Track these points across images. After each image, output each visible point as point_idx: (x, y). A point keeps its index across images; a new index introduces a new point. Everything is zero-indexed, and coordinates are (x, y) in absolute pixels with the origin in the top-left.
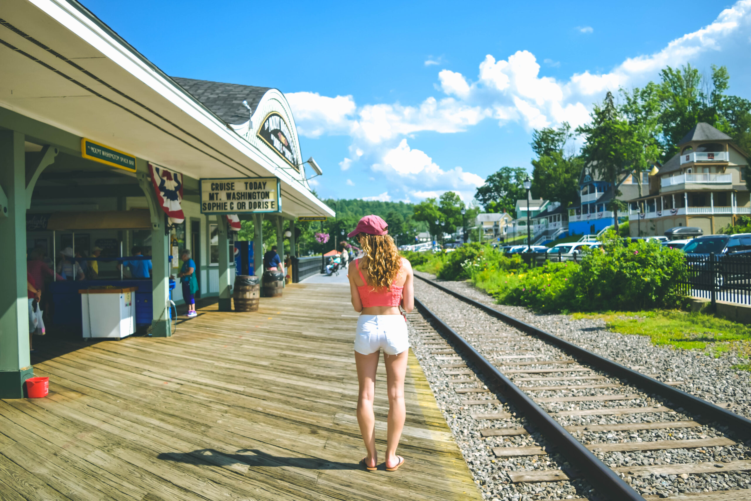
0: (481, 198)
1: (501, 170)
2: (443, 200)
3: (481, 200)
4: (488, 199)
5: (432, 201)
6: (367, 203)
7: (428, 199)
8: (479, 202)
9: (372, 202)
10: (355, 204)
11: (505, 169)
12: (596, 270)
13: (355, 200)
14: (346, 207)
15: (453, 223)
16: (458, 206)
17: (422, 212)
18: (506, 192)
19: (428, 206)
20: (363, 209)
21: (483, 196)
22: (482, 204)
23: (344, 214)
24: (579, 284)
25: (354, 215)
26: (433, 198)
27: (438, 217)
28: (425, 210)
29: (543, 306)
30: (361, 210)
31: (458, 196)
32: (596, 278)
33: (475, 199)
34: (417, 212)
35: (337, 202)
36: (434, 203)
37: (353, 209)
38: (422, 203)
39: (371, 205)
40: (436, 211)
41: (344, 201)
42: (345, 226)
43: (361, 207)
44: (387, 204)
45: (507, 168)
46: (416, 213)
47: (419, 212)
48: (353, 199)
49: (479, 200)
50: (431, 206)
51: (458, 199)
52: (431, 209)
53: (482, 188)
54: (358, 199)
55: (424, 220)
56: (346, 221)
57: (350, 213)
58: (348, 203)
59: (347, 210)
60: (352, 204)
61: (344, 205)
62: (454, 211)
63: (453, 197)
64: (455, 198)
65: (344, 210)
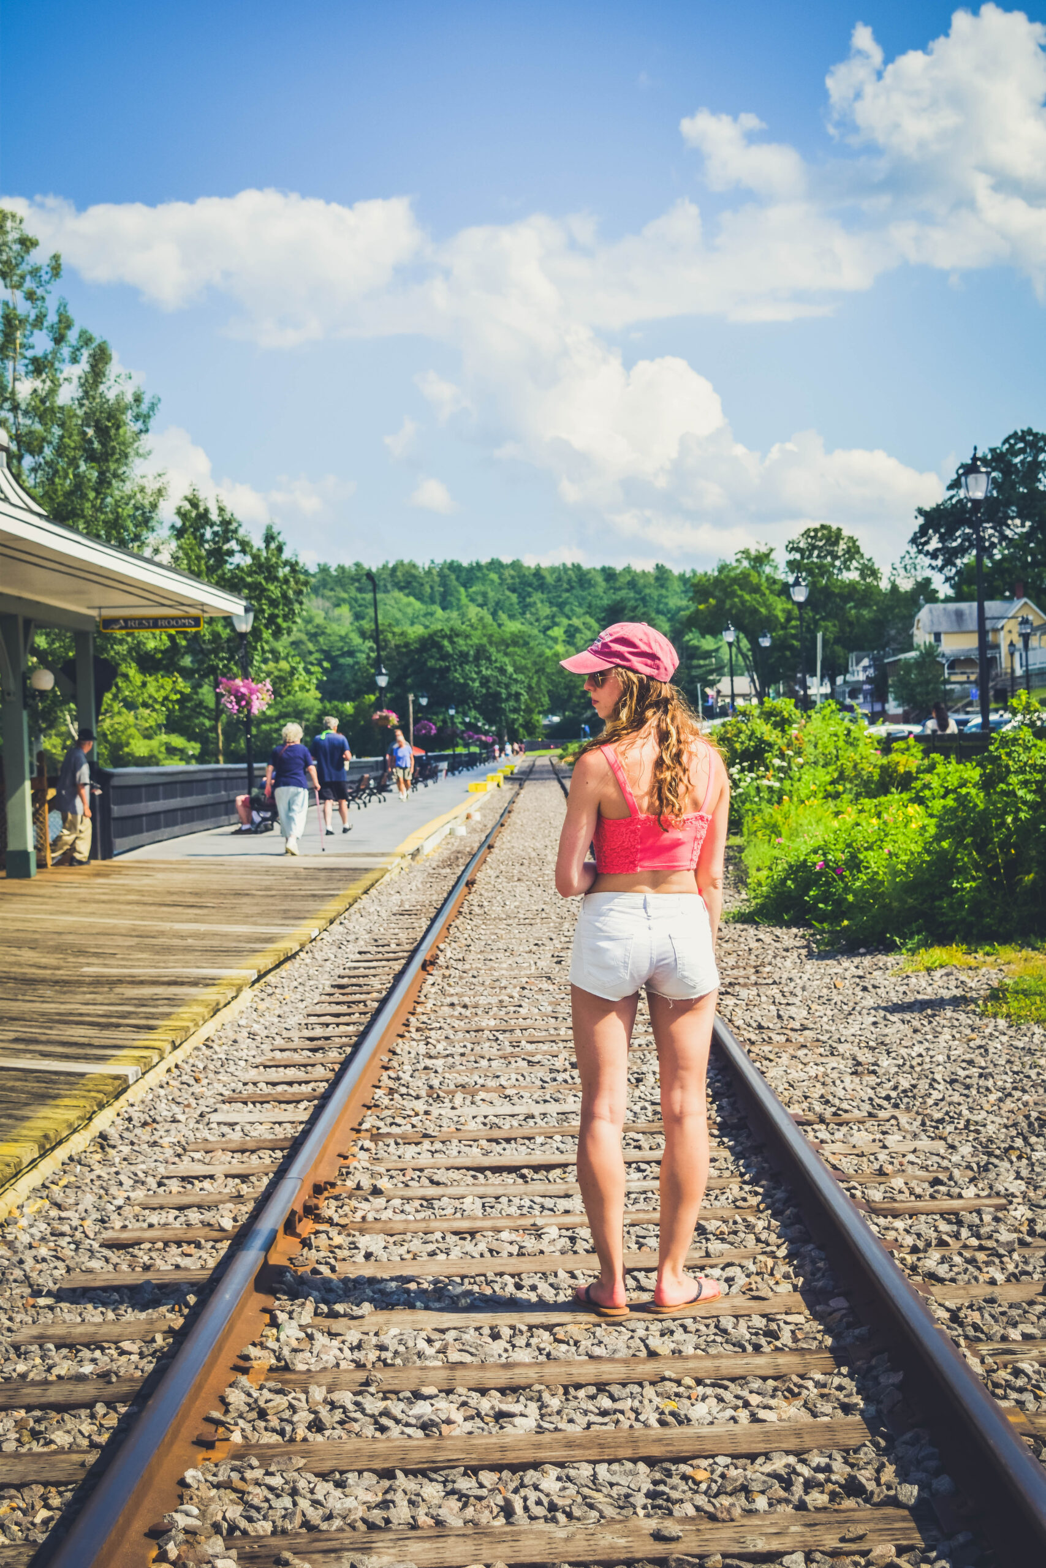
0: (934, 544)
1: (1006, 441)
2: (798, 556)
3: (934, 555)
4: (962, 551)
5: (760, 560)
6: (538, 573)
7: (746, 553)
8: (927, 561)
9: (553, 570)
10: (494, 576)
11: (1022, 439)
12: (1025, 783)
13: (495, 565)
14: (462, 590)
15: (837, 641)
16: (852, 576)
17: (721, 602)
18: (1028, 524)
19: (743, 581)
20: (522, 598)
21: (942, 539)
22: (941, 570)
23: (455, 614)
24: (969, 840)
25: (490, 619)
26: (764, 550)
27: (782, 617)
28: (733, 594)
29: (846, 923)
30: (514, 598)
31: (854, 540)
32: (1022, 815)
33: (913, 550)
34: (706, 598)
35: (429, 573)
36: (768, 570)
37: (484, 595)
38: (721, 570)
39: (550, 579)
40: (772, 598)
41: (454, 567)
42: (445, 657)
43: (514, 591)
44: (609, 574)
45: (1030, 432)
46: (702, 607)
47: (712, 602)
48: (484, 560)
49: (927, 553)
50: (754, 579)
51: (853, 551)
52: (756, 589)
53: (937, 510)
54: (506, 560)
56: (450, 639)
57: (473, 611)
58: (468, 575)
59: (464, 600)
60: (484, 579)
61: (455, 583)
62: (840, 596)
63: (836, 543)
64: (842, 546)
65: (452, 599)
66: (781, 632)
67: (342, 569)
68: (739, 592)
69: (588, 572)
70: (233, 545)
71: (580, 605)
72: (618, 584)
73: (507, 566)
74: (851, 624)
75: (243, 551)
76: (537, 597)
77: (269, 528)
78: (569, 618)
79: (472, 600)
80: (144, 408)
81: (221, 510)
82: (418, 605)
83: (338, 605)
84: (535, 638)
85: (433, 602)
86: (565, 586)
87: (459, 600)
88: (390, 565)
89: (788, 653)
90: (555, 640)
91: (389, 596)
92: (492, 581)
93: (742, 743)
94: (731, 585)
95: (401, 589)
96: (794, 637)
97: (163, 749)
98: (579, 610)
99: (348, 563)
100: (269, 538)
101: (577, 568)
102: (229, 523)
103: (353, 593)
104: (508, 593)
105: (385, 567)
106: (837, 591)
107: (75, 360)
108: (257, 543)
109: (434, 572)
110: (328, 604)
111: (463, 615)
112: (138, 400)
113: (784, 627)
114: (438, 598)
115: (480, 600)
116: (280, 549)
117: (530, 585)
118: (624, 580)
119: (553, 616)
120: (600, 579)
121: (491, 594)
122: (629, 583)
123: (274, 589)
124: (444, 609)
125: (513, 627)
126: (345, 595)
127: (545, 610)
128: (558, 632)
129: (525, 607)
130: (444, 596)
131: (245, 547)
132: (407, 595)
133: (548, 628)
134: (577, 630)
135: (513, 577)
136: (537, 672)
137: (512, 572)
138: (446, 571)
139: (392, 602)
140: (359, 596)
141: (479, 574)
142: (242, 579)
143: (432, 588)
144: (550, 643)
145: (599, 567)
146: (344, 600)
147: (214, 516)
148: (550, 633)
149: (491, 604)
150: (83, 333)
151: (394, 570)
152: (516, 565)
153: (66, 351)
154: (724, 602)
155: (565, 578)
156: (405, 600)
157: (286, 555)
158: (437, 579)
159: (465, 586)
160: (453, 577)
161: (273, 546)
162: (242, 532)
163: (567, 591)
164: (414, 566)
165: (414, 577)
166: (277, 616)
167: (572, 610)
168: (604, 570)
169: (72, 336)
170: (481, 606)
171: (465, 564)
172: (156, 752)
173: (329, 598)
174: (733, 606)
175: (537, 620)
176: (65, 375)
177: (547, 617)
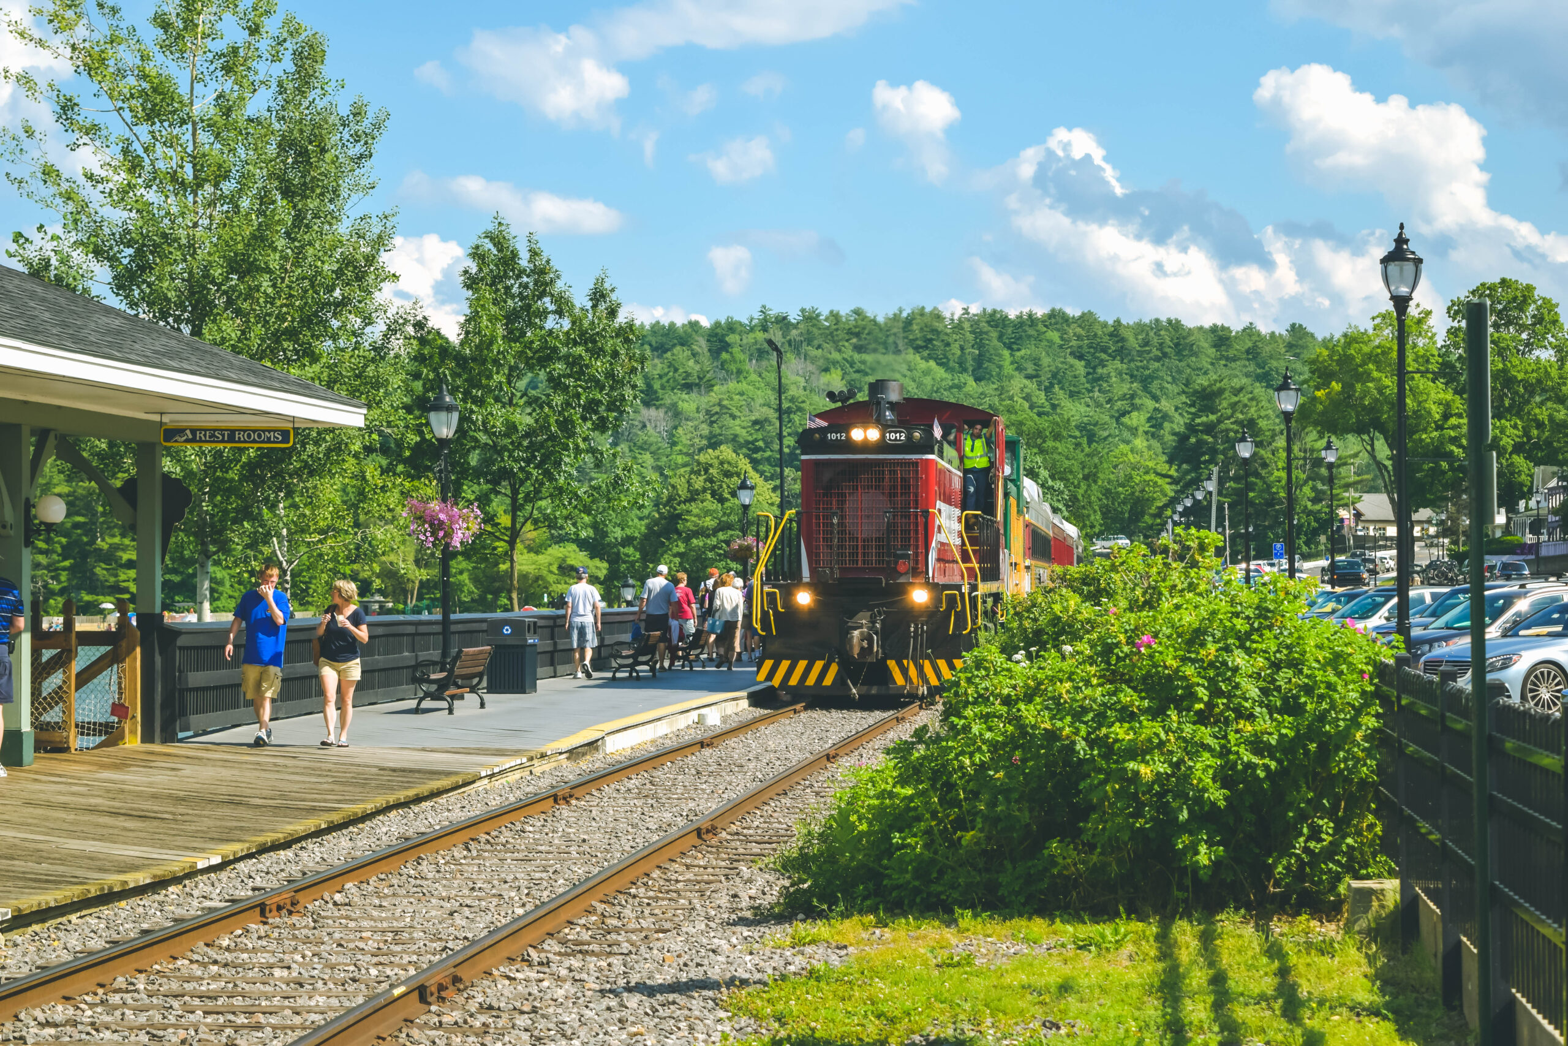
6: (1116, 332)
9: (1140, 328)
10: (1054, 336)
13: (1056, 318)
14: (1006, 353)
15: (1518, 448)
16: (1545, 355)
17: (1348, 387)
20: (1091, 368)
25: (1041, 398)
27: (1436, 412)
28: (1367, 377)
30: (1080, 366)
31: (1548, 305)
34: (1326, 384)
35: (958, 327)
37: (1036, 362)
39: (1133, 343)
40: (1423, 384)
41: (996, 320)
43: (1080, 357)
44: (1220, 337)
46: (1320, 393)
47: (1336, 386)
48: (1040, 312)
51: (1547, 319)
54: (1073, 311)
55: (1360, 429)
57: (1018, 384)
58: (1016, 332)
59: (1009, 369)
60: (1038, 338)
61: (995, 342)
62: (1526, 383)
63: (1521, 308)
64: (1531, 309)
65: (992, 366)
66: (1435, 434)
67: (835, 316)
68: (1375, 374)
69: (1190, 332)
70: (547, 303)
71: (1174, 380)
72: (1231, 353)
73: (1075, 320)
74: (1540, 425)
75: (560, 313)
76: (1114, 366)
77: (600, 281)
78: (1156, 398)
79: (1019, 369)
80: (366, 124)
81: (534, 253)
82: (940, 372)
83: (826, 370)
84: (1104, 426)
85: (964, 370)
86: (1156, 352)
87: (1000, 367)
88: (904, 315)
89: (1444, 465)
90: (1134, 431)
91: (899, 358)
92: (1051, 342)
93: (1035, 620)
94: (1364, 363)
95: (917, 349)
96: (1454, 440)
97: (554, 569)
98: (1173, 389)
99: (844, 310)
100: (598, 295)
101: (1175, 325)
102: (542, 272)
103: (849, 353)
104: (1071, 360)
105: (896, 318)
106: (1520, 376)
107: (276, 58)
108: (581, 299)
109: (967, 325)
110: (811, 367)
111: (1001, 391)
112: (358, 113)
113: (1440, 428)
114: (970, 364)
115: (1030, 369)
116: (612, 313)
117: (1104, 350)
118: (1239, 347)
119: (1132, 397)
120: (1205, 345)
121: (1046, 361)
122: (1248, 352)
123: (599, 366)
124: (978, 379)
125: (1075, 411)
126: (836, 356)
127: (1121, 387)
128: (1137, 419)
129: (1095, 380)
130: (979, 361)
131: (562, 306)
132: (927, 359)
133: (1123, 414)
134: (1166, 417)
135: (1079, 338)
136: (1086, 478)
137: (1079, 330)
138: (984, 325)
139: (904, 368)
140: (857, 356)
141: (1031, 332)
142: (555, 350)
143: (962, 348)
144: (1126, 434)
145: (1207, 324)
146: (835, 363)
147: (524, 262)
148: (1123, 420)
149: (1045, 378)
150: (286, 23)
151: (908, 322)
152: (1087, 320)
153: (264, 44)
154: (1352, 386)
155: (1155, 341)
156: (923, 365)
157: (621, 319)
158: (970, 337)
159: (1009, 347)
160: (994, 334)
161: (602, 306)
162: (559, 285)
163: (1157, 359)
164: (938, 317)
165: (935, 331)
166: (599, 403)
167: (1162, 388)
168: (1214, 329)
169: (271, 26)
170: (1029, 377)
171: (1012, 314)
172: (545, 573)
173: (814, 360)
174: (1366, 393)
175: (1109, 401)
176: (261, 76)
177: (1123, 397)
